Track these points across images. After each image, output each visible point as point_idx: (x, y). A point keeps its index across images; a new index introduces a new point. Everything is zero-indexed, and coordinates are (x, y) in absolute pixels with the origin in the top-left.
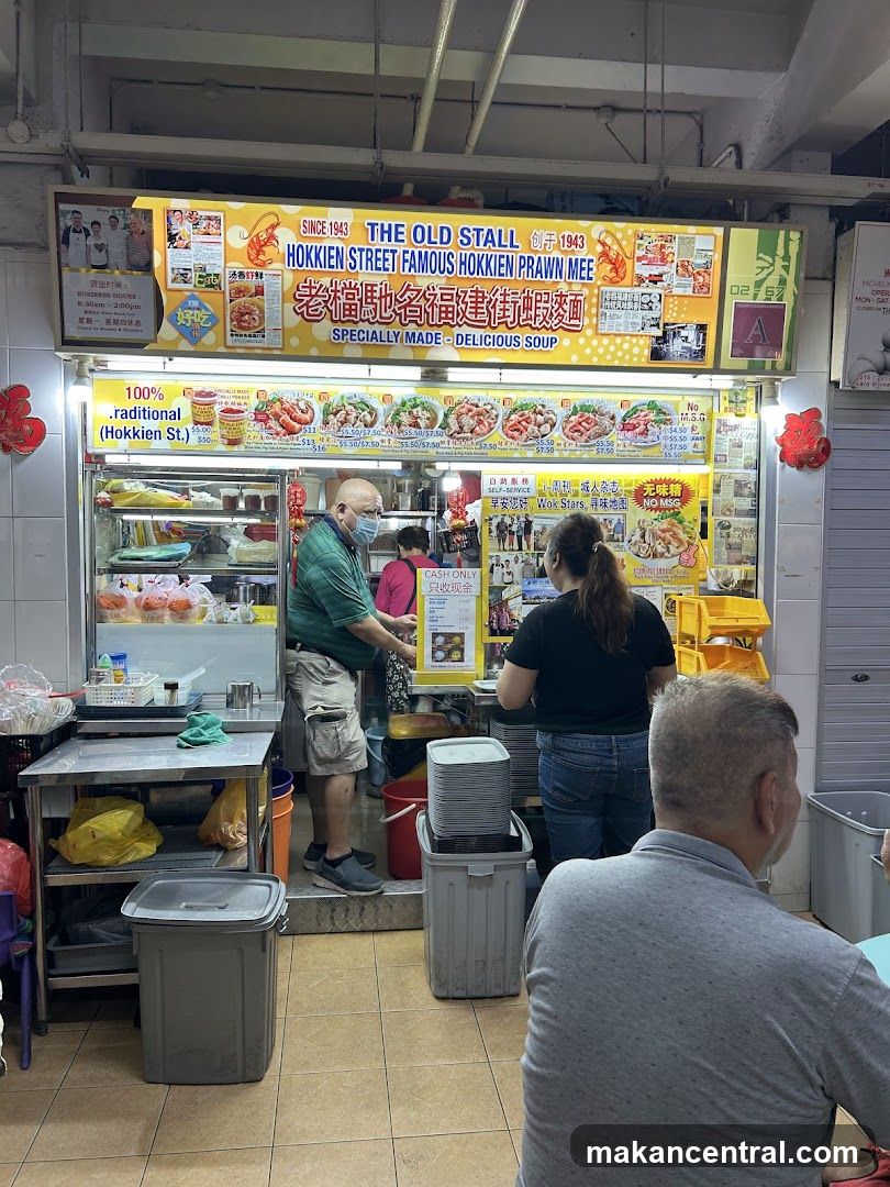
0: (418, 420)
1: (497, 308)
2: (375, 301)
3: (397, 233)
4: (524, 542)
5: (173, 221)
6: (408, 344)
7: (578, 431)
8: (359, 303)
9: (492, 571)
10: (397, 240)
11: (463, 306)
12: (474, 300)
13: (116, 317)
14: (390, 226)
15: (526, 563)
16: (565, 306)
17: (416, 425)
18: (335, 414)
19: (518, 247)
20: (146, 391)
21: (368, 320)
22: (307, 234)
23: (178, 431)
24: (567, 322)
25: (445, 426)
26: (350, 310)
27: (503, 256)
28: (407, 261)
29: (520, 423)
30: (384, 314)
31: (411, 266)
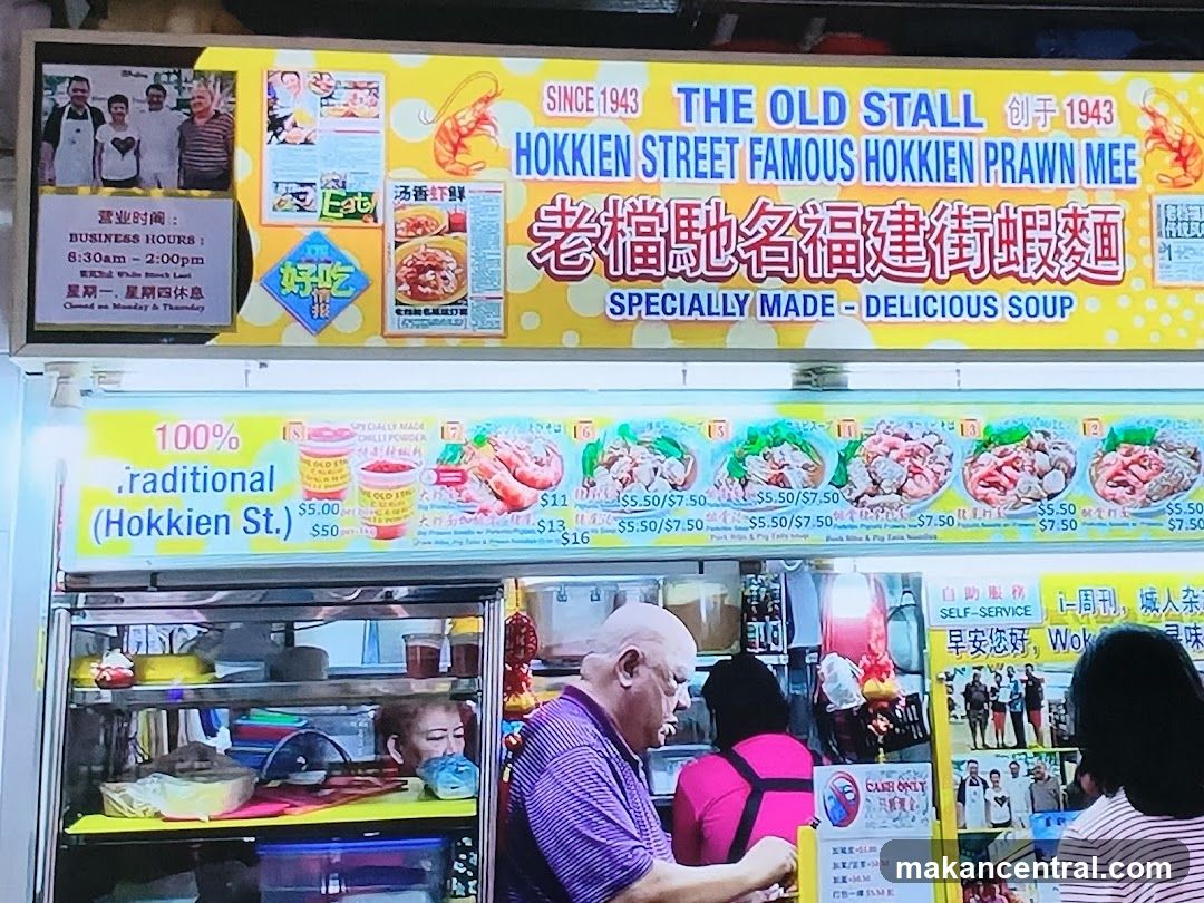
0: (785, 470)
1: (947, 244)
2: (696, 236)
3: (738, 106)
4: (1028, 727)
5: (279, 90)
6: (767, 317)
7: (1124, 484)
8: (663, 240)
9: (961, 797)
10: (737, 119)
11: (877, 242)
12: (898, 228)
13: (149, 282)
14: (723, 92)
15: (1038, 776)
16: (1083, 236)
17: (779, 481)
18: (609, 466)
19: (980, 125)
20: (201, 431)
21: (682, 273)
22: (556, 112)
23: (268, 515)
24: (1092, 266)
25: (842, 481)
26: (645, 255)
27: (953, 144)
28: (759, 158)
29: (999, 469)
30: (714, 262)
31: (767, 167)
